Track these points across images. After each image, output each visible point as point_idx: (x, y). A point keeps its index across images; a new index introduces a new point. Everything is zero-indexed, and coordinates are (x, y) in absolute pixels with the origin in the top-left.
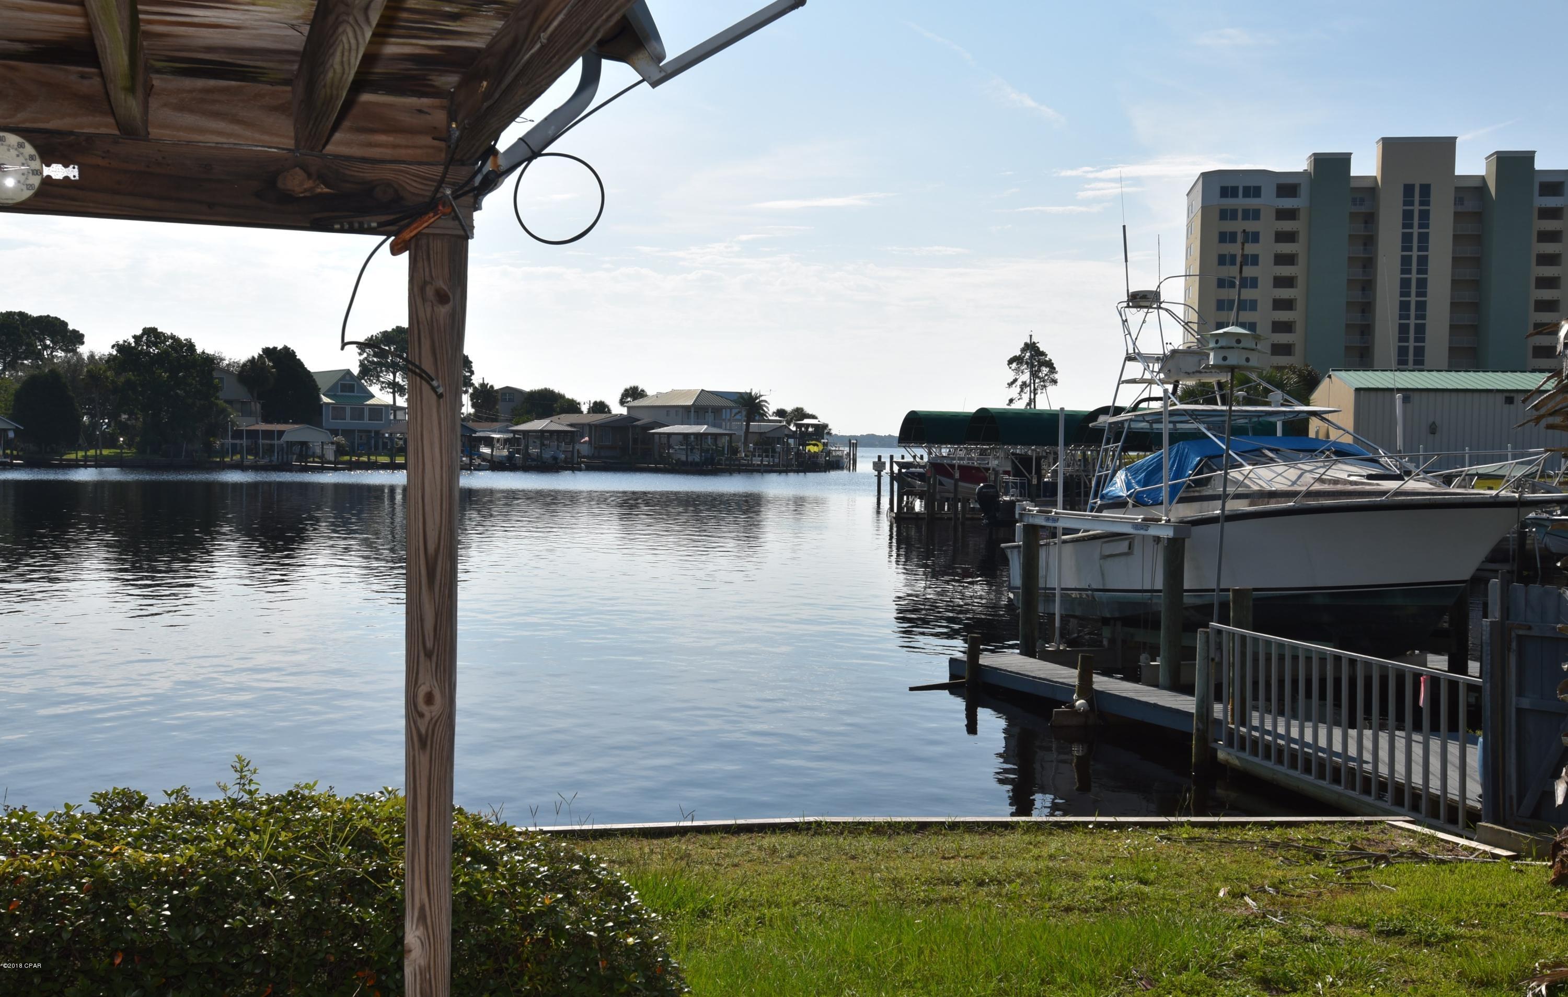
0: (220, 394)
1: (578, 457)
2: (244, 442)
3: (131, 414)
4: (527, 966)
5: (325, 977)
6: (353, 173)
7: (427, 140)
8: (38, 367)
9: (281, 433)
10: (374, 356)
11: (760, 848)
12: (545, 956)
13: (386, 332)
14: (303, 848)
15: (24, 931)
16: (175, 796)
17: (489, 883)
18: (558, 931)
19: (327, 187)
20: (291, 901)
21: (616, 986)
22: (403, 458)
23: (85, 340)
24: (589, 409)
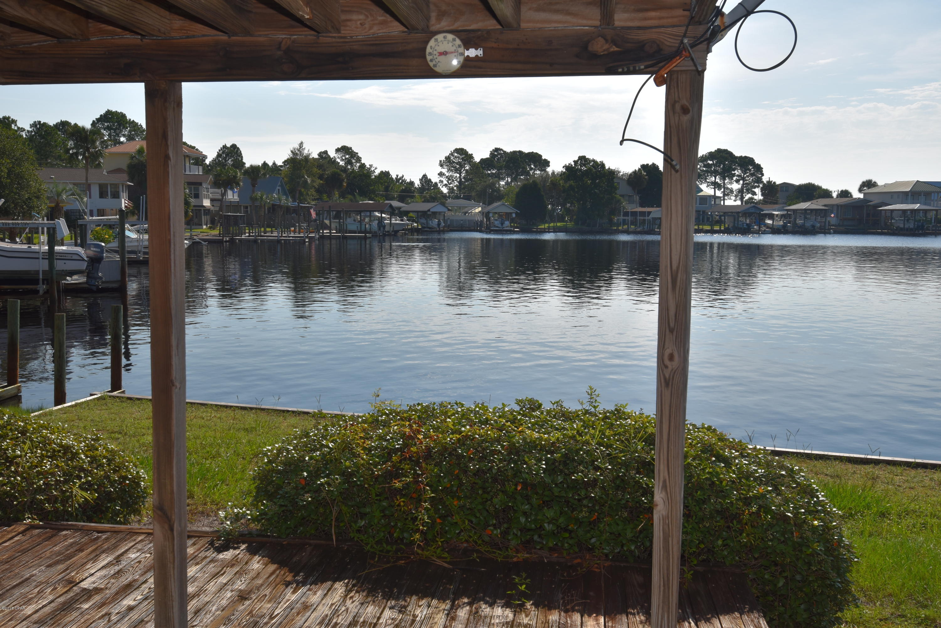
0: (617, 192)
1: (829, 225)
2: (629, 218)
3: (572, 203)
4: (745, 528)
5: (626, 514)
6: (632, 37)
7: (680, 12)
8: (527, 180)
9: (649, 213)
10: (704, 167)
11: (931, 479)
12: (758, 523)
13: (711, 152)
14: (618, 440)
15: (474, 465)
16: (556, 404)
17: (724, 474)
18: (768, 510)
19: (617, 47)
20: (608, 469)
21: (804, 549)
22: (719, 227)
23: (550, 164)
24: (837, 195)
